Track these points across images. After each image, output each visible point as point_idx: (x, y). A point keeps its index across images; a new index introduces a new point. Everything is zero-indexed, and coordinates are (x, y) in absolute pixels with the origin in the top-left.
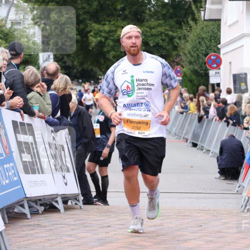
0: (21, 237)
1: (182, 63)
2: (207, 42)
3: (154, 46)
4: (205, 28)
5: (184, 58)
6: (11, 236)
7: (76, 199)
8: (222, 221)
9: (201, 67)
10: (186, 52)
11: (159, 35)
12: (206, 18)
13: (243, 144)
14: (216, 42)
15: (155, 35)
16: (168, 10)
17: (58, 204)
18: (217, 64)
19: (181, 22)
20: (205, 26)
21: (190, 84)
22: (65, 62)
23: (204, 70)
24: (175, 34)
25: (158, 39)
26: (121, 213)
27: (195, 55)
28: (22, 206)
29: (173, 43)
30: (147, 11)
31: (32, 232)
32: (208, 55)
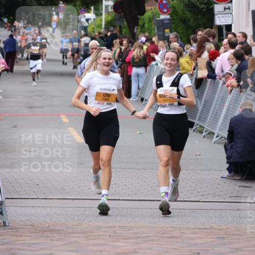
8: (232, 246)
21: (182, 26)
23: (205, 4)
26: (70, 233)
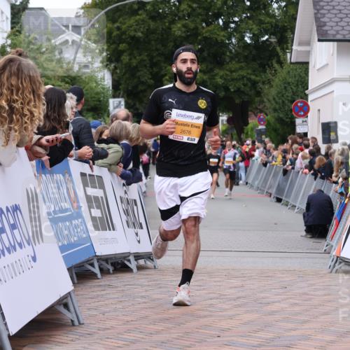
0: (91, 298)
1: (266, 111)
2: (293, 87)
3: (235, 91)
4: (291, 72)
5: (268, 105)
6: (81, 297)
7: (150, 258)
8: (309, 282)
9: (287, 115)
10: (271, 98)
11: (240, 79)
12: (292, 61)
13: (332, 200)
14: (304, 87)
15: (236, 79)
16: (251, 52)
17: (130, 263)
18: (304, 111)
19: (265, 66)
20: (292, 69)
21: (274, 133)
22: (137, 109)
23: (290, 118)
24: (258, 79)
25: (240, 84)
27: (281, 101)
28: (92, 265)
29: (255, 88)
30: (228, 54)
31: (103, 293)
32: (294, 101)
